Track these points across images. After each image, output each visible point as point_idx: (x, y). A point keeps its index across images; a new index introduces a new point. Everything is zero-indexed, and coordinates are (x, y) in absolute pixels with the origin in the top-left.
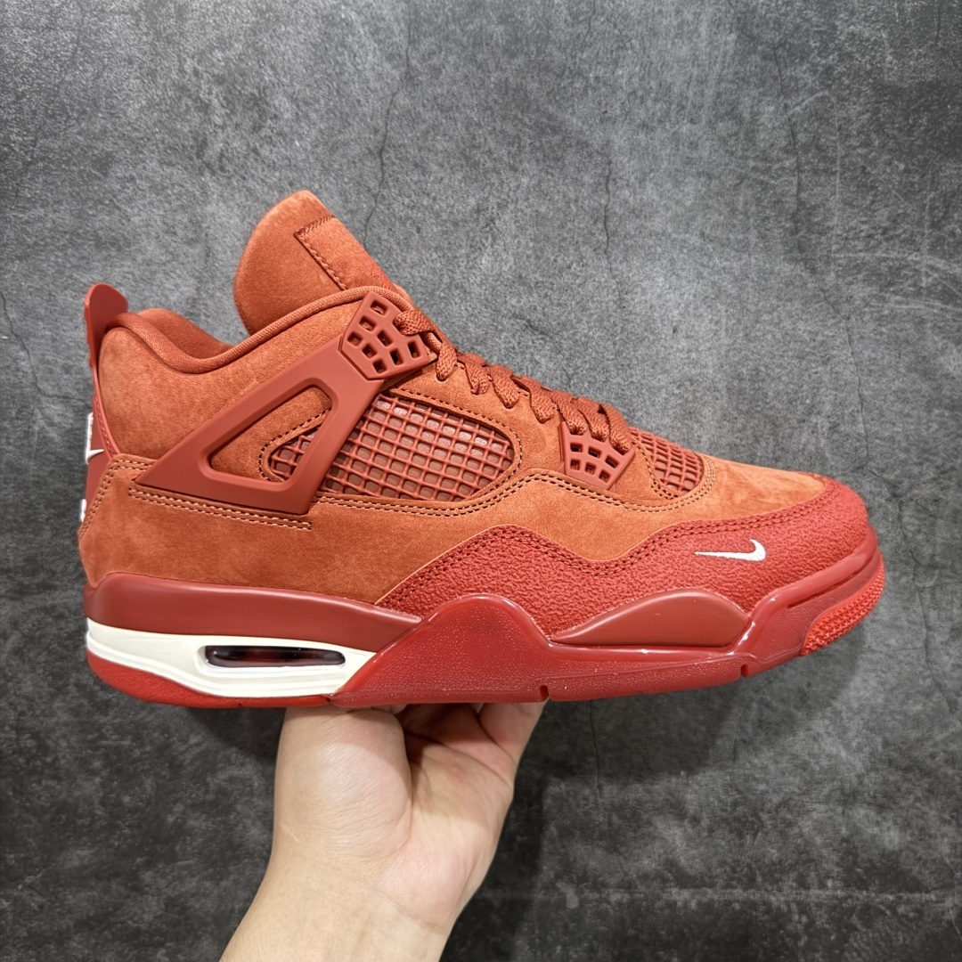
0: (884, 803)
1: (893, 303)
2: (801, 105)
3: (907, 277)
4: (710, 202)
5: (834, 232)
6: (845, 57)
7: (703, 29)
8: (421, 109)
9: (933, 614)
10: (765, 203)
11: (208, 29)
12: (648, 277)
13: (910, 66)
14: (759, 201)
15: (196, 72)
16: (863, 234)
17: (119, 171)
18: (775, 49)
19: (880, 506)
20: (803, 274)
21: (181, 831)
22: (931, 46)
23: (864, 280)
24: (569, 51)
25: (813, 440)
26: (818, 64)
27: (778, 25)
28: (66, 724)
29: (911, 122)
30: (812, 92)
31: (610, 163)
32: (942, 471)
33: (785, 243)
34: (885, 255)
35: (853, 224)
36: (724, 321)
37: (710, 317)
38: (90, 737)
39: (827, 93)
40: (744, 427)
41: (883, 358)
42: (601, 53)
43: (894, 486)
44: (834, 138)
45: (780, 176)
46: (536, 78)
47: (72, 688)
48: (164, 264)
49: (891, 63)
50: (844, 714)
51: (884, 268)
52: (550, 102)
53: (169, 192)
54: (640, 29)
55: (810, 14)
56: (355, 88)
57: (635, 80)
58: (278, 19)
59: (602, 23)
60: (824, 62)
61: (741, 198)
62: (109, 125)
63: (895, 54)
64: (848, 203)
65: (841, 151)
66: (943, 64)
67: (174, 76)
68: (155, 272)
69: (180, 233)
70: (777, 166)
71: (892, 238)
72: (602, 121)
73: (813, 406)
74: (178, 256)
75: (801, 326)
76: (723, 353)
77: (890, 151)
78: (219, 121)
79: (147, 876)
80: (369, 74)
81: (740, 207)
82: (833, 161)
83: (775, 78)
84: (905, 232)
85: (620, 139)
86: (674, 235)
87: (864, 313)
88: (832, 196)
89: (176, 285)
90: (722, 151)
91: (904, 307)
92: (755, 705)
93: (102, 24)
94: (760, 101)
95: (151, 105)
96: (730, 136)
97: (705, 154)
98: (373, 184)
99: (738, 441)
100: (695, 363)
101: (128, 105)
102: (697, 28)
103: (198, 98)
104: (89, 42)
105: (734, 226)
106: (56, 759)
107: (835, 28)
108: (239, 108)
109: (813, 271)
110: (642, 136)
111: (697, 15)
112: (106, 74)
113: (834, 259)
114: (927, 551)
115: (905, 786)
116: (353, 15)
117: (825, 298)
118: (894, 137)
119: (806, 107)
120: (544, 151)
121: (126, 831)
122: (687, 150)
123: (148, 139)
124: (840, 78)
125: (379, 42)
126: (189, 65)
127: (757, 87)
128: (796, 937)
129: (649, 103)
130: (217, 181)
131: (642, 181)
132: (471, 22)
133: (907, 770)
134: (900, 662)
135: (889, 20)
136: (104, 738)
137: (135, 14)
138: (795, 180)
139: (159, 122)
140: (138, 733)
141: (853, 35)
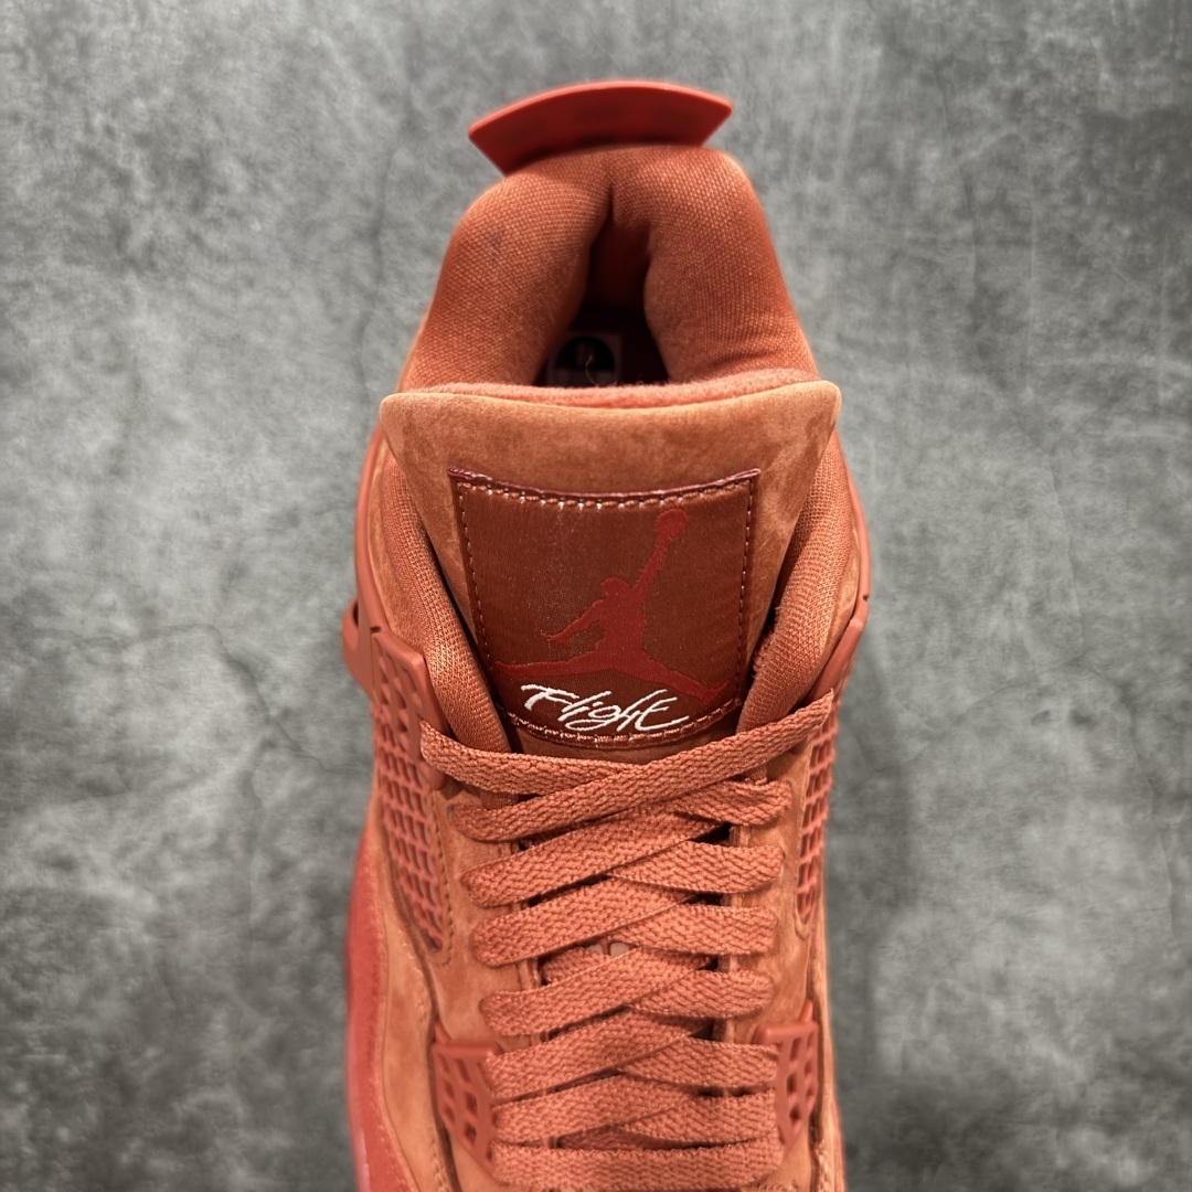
0: (1117, 1123)
1: (1121, 428)
2: (980, 146)
3: (1137, 391)
4: (849, 292)
5: (1030, 330)
6: (1040, 76)
7: (835, 42)
8: (429, 171)
9: (1182, 864)
10: (929, 291)
11: (124, 69)
13: (1135, 88)
14: (920, 287)
15: (109, 131)
16: (1072, 331)
18: (938, 68)
19: (1104, 714)
20: (987, 391)
21: (139, 1174)
22: (1166, 58)
23: (1075, 398)
25: (1006, 624)
26: (1000, 89)
27: (943, 33)
29: (1137, 167)
30: (994, 127)
33: (959, 347)
34: (1103, 360)
35: (1057, 315)
36: (873, 460)
38: (10, 1050)
39: (1014, 129)
40: (907, 610)
41: (1104, 506)
43: (1124, 687)
44: (1027, 195)
45: (950, 251)
48: (80, 401)
49: (1107, 84)
50: (1057, 1002)
51: (1104, 378)
53: (81, 301)
54: (739, 45)
55: (988, 16)
56: (334, 145)
58: (222, 51)
59: (687, 40)
60: (1009, 85)
61: (895, 285)
63: (1114, 71)
64: (1052, 287)
65: (1038, 211)
66: (1183, 83)
67: (79, 136)
68: (66, 414)
69: (98, 357)
70: (945, 237)
71: (1114, 335)
73: (1005, 577)
74: (96, 390)
75: (986, 465)
77: (1110, 210)
78: (144, 198)
80: (355, 125)
81: (894, 296)
82: (1027, 226)
83: (939, 111)
84: (1132, 325)
87: (1076, 444)
88: (1026, 277)
89: (95, 431)
90: (865, 219)
91: (1133, 434)
92: (932, 994)
94: (918, 145)
95: (49, 180)
96: (876, 196)
97: (841, 223)
98: (366, 279)
99: (898, 629)
101: (17, 181)
102: (823, 43)
103: (114, 167)
105: (885, 325)
107: (1023, 35)
108: (172, 179)
109: (1002, 384)
111: (824, 23)
113: (1032, 369)
114: (1173, 775)
115: (1146, 1100)
116: (328, 41)
117: (1019, 424)
118: (1115, 191)
119: (985, 151)
122: (814, 218)
123: (48, 229)
124: (1033, 109)
125: (368, 78)
126: (98, 120)
127: (913, 123)
130: (147, 285)
132: (498, 44)
133: (1148, 1077)
134: (1135, 930)
135: (1103, 22)
136: (30, 1051)
137: (19, 51)
138: (972, 257)
139: (61, 204)
140: (74, 1045)
141: (1051, 46)
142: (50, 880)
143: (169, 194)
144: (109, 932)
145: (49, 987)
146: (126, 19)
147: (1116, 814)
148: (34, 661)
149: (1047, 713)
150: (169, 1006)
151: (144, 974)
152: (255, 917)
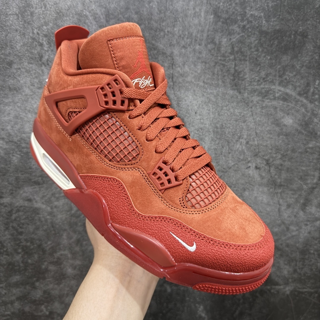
1: (267, 102)
2: (235, 38)
3: (271, 94)
4: (206, 71)
5: (247, 80)
6: (249, 22)
7: (203, 14)
9: (281, 201)
10: (224, 71)
11: (41, 19)
12: (187, 96)
13: (271, 25)
14: (222, 70)
15: (38, 34)
16: (256, 80)
17: (15, 66)
18: (226, 20)
19: (263, 167)
20: (237, 94)
21: (47, 270)
22: (278, 18)
23: (257, 95)
24: (158, 23)
25: (241, 147)
26: (240, 25)
27: (227, 12)
28: (10, 239)
30: (239, 34)
31: (173, 59)
32: (283, 156)
33: (231, 84)
34: (263, 87)
35: (253, 77)
36: (211, 110)
37: (207, 108)
38: (17, 242)
39: (243, 34)
40: (219, 143)
41: (263, 120)
42: (169, 24)
43: (267, 161)
44: (246, 49)
45: (228, 62)
46: (148, 32)
47: (11, 228)
48: (31, 95)
49: (265, 24)
51: (263, 91)
52: (153, 40)
53: (32, 72)
54: (181, 15)
55: (237, 8)
57: (181, 32)
58: (63, 15)
59: (169, 13)
60: (242, 24)
61: (216, 70)
62: (11, 51)
63: (266, 21)
64: (251, 70)
65: (249, 53)
66: (282, 24)
67: (31, 35)
68: (29, 98)
69: (36, 85)
70: (228, 59)
71: (266, 81)
72: (170, 46)
73: (240, 136)
74: (36, 93)
75: (236, 111)
76: (211, 120)
77: (265, 52)
78: (46, 49)
79: (37, 284)
81: (216, 72)
82: (246, 56)
83: (227, 30)
84: (270, 79)
85: (176, 51)
86: (195, 82)
87: (257, 106)
88: (246, 68)
89: (35, 102)
90: (209, 55)
91: (270, 103)
93: (7, 18)
94: (222, 38)
95: (24, 45)
96: (212, 49)
97: (204, 56)
99: (217, 148)
100: (202, 123)
101: (17, 45)
102: (200, 14)
103: (39, 42)
104: (3, 24)
105: (214, 79)
106: (7, 249)
107: (246, 12)
109: (240, 93)
110: (183, 50)
111: (200, 10)
112: (9, 35)
113: (247, 89)
114: (279, 181)
116: (88, 13)
117: (244, 101)
118: (266, 48)
119: (237, 39)
120: (151, 56)
121: (30, 271)
122: (198, 55)
123: (24, 56)
124: (248, 29)
125: (97, 22)
126: (35, 31)
127: (221, 33)
128: (239, 300)
129: (185, 39)
130: (47, 69)
131: (184, 65)
132: (126, 14)
134: (270, 216)
135: (264, 9)
136: (22, 242)
137: (17, 15)
138: (234, 63)
139: (27, 50)
140: (32, 241)
141: (252, 15)
142: (26, 204)
143: (52, 48)
144: (39, 216)
145: (26, 228)
146: (41, 8)
147: (266, 189)
148: (22, 154)
149: (250, 167)
150: (53, 232)
151: (48, 225)
152: (73, 212)
